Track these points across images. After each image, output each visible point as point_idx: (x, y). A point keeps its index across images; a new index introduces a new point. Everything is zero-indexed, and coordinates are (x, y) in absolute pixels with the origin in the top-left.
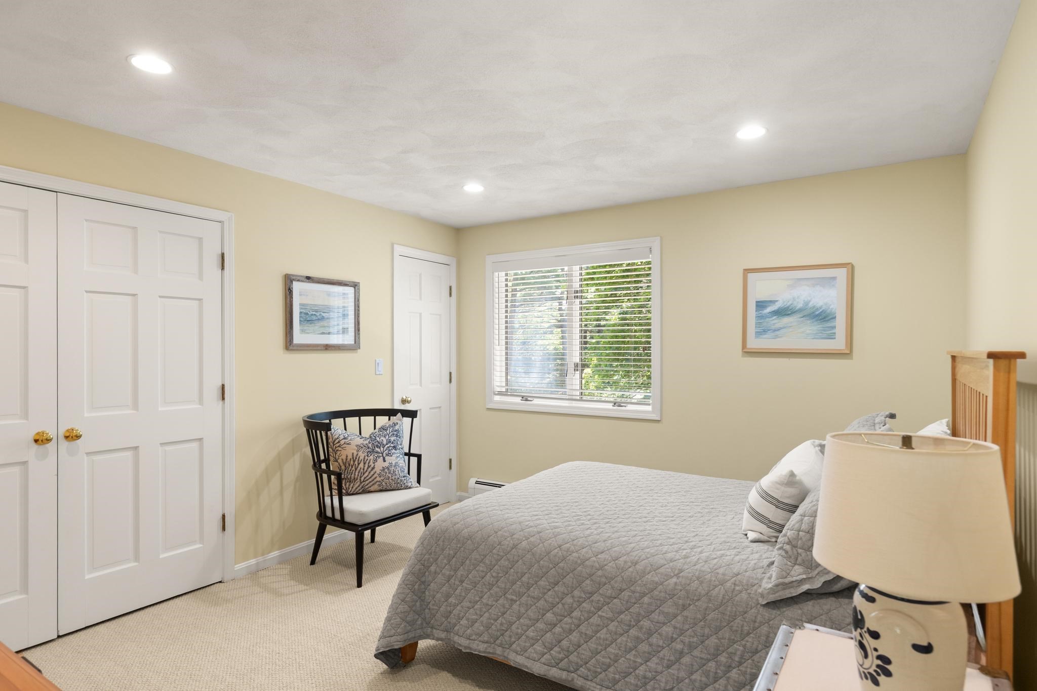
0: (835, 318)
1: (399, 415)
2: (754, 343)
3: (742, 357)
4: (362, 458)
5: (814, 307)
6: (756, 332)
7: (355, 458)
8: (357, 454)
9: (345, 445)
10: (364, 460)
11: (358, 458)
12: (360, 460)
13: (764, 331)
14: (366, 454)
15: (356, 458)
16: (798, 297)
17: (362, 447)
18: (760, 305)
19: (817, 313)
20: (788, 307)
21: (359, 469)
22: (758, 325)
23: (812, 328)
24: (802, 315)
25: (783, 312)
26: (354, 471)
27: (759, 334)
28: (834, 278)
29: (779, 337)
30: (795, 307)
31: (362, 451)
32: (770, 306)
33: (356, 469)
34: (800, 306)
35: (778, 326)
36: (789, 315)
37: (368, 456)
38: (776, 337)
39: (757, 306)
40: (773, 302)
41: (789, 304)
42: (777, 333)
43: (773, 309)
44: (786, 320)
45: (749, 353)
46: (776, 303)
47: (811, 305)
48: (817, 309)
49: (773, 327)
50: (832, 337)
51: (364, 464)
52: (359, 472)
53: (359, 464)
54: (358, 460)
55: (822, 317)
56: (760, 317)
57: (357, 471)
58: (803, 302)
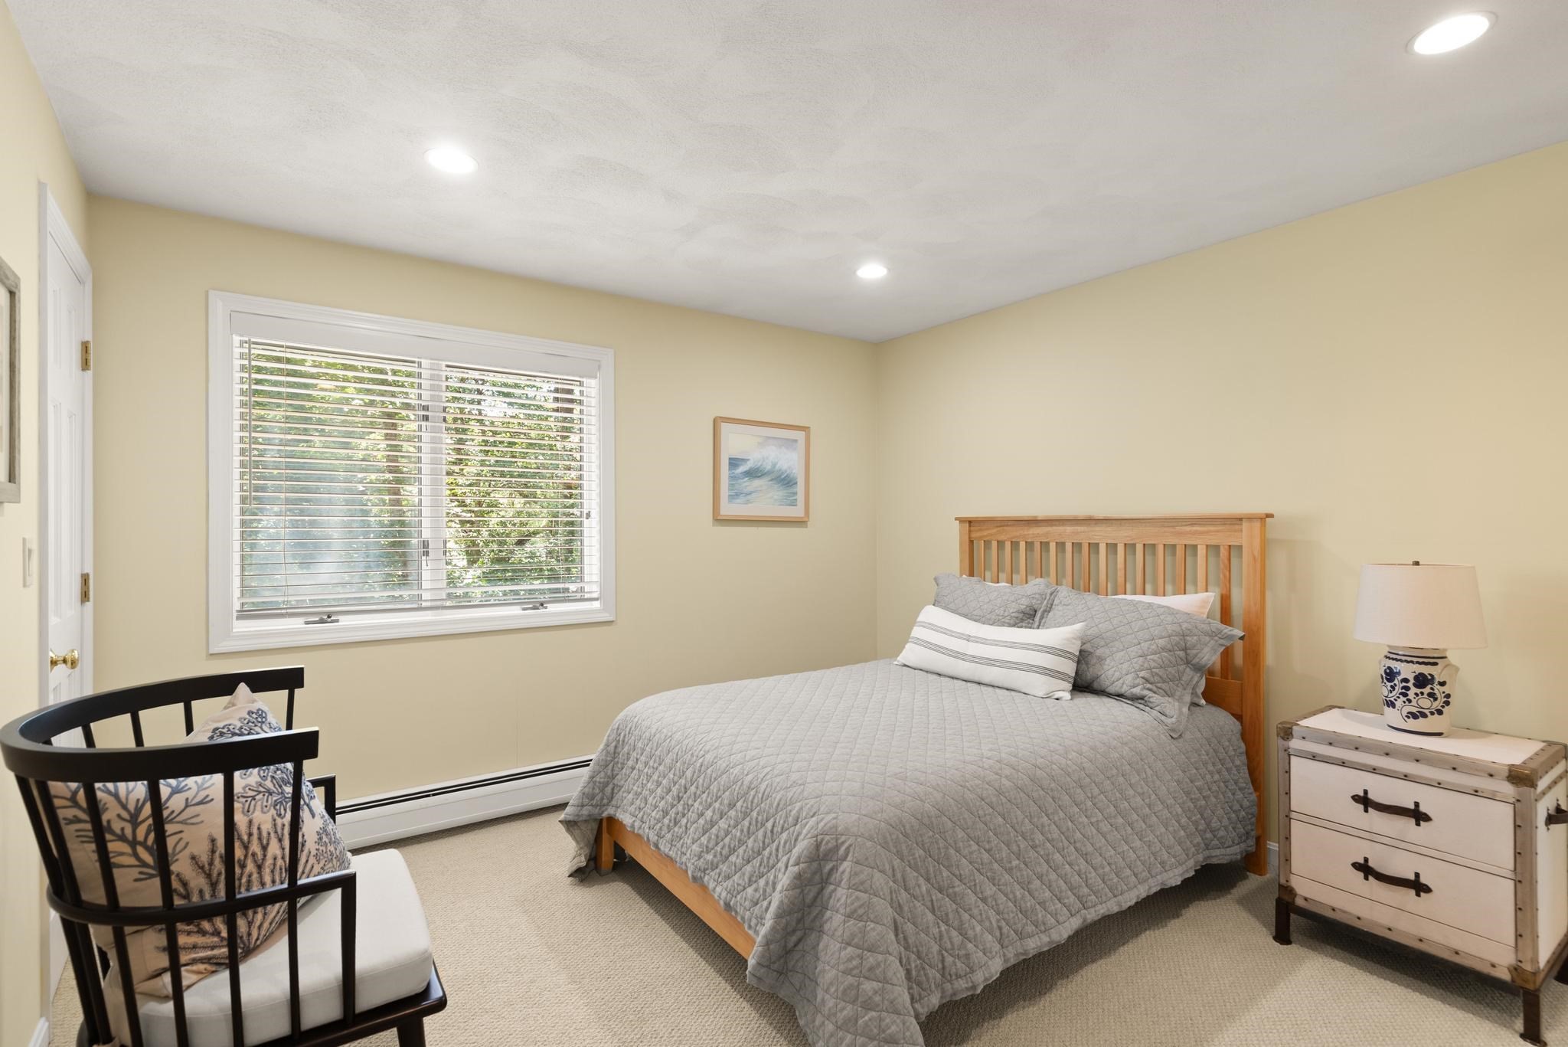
0: (796, 483)
1: (243, 688)
2: (728, 509)
3: (713, 526)
4: (267, 827)
5: (780, 470)
6: (729, 496)
7: (245, 838)
8: (250, 822)
9: (191, 811)
10: (276, 832)
11: (255, 831)
12: (265, 834)
13: (737, 495)
14: (273, 812)
15: (250, 835)
16: (767, 458)
17: (253, 798)
18: (734, 463)
19: (783, 477)
20: (758, 469)
21: (269, 861)
22: (731, 486)
23: (778, 493)
24: (770, 479)
25: (754, 474)
26: (255, 876)
27: (733, 497)
28: (796, 441)
29: (751, 503)
30: (765, 468)
31: (258, 808)
32: (742, 465)
33: (259, 867)
34: (768, 467)
35: (749, 489)
36: (759, 477)
37: (279, 815)
38: (748, 502)
39: (730, 464)
40: (744, 460)
41: (759, 464)
42: (749, 497)
43: (745, 470)
44: (757, 483)
45: (719, 520)
46: (748, 463)
47: (777, 467)
48: (783, 473)
49: (745, 491)
50: (793, 504)
51: (280, 840)
52: (272, 872)
53: (265, 848)
54: (260, 839)
55: (786, 481)
56: (732, 478)
57: (267, 871)
58: (771, 464)
